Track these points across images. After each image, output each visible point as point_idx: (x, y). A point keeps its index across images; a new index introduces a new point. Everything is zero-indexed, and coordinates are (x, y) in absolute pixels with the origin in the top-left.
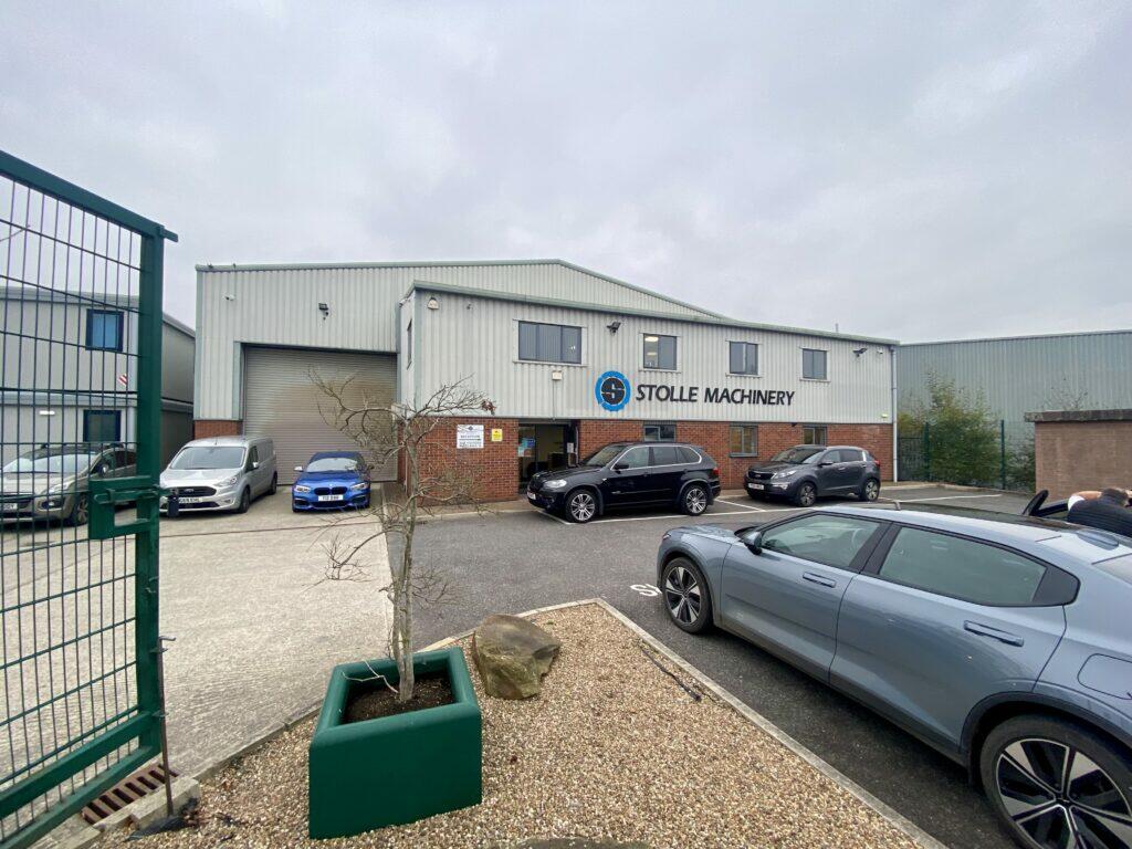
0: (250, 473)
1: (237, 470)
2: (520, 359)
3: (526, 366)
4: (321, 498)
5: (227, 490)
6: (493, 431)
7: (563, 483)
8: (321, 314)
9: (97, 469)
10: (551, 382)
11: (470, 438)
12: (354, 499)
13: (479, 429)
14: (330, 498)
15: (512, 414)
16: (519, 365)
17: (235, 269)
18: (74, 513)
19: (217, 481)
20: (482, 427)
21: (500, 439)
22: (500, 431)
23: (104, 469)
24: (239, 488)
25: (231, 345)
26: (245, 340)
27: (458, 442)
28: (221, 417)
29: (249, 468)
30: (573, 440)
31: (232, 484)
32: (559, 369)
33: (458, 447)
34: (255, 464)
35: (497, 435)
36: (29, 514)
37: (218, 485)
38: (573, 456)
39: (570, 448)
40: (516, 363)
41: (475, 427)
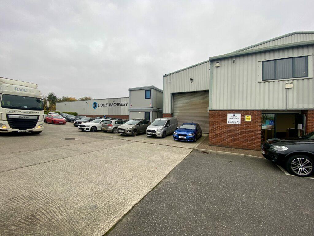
0: (166, 127)
1: (163, 126)
2: (263, 80)
3: (267, 83)
4: (179, 137)
5: (159, 132)
6: (246, 116)
7: (285, 148)
8: (191, 81)
9: (138, 124)
10: (285, 90)
11: (233, 119)
12: (189, 139)
13: (238, 116)
14: (182, 137)
15: (257, 108)
16: (262, 84)
17: (171, 74)
18: (133, 133)
19: (157, 129)
20: (240, 115)
21: (250, 120)
22: (250, 117)
23: (140, 124)
24: (162, 131)
25: (170, 94)
26: (173, 92)
27: (228, 121)
28: (168, 113)
29: (166, 126)
30: (302, 122)
31: (161, 130)
32: (291, 81)
33: (228, 123)
34: (168, 125)
35: (248, 118)
36: (125, 133)
37: (157, 130)
38: (302, 131)
39: (300, 127)
40: (260, 83)
41: (236, 114)
